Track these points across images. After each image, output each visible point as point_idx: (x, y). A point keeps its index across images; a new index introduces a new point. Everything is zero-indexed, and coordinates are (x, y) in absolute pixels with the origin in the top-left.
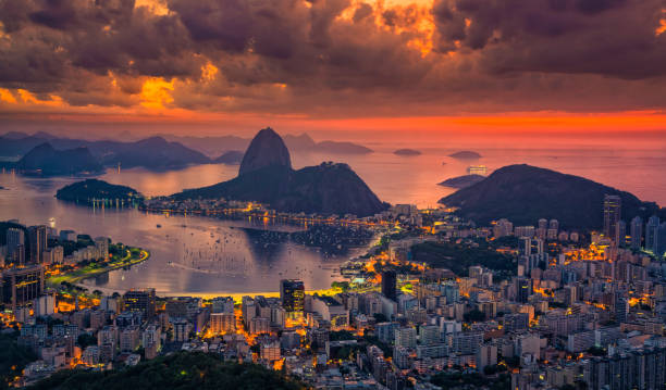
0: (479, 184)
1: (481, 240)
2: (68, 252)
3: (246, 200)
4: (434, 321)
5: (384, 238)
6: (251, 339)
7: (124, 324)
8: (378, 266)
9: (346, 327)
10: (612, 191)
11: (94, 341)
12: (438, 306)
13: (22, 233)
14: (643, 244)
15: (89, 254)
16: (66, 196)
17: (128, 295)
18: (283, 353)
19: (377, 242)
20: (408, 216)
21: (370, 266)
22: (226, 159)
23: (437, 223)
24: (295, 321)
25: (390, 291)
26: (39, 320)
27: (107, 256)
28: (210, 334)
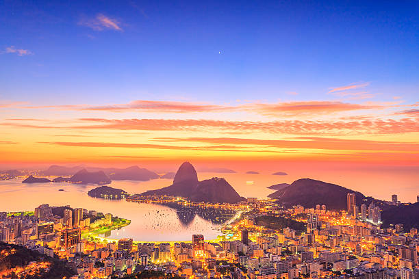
0: (286, 188)
1: (289, 215)
2: (92, 221)
3: (176, 196)
4: (267, 255)
5: (242, 214)
6: (178, 265)
7: (117, 257)
8: (240, 228)
9: (224, 258)
10: (351, 191)
11: (102, 265)
12: (269, 248)
13: (71, 211)
14: (368, 217)
15: (101, 222)
16: (92, 194)
17: (119, 242)
18: (194, 271)
19: (238, 216)
20: (254, 203)
21: (236, 228)
22: (167, 176)
23: (267, 207)
24: (200, 255)
25: (245, 241)
26: (77, 254)
27: (110, 222)
28: (158, 261)
